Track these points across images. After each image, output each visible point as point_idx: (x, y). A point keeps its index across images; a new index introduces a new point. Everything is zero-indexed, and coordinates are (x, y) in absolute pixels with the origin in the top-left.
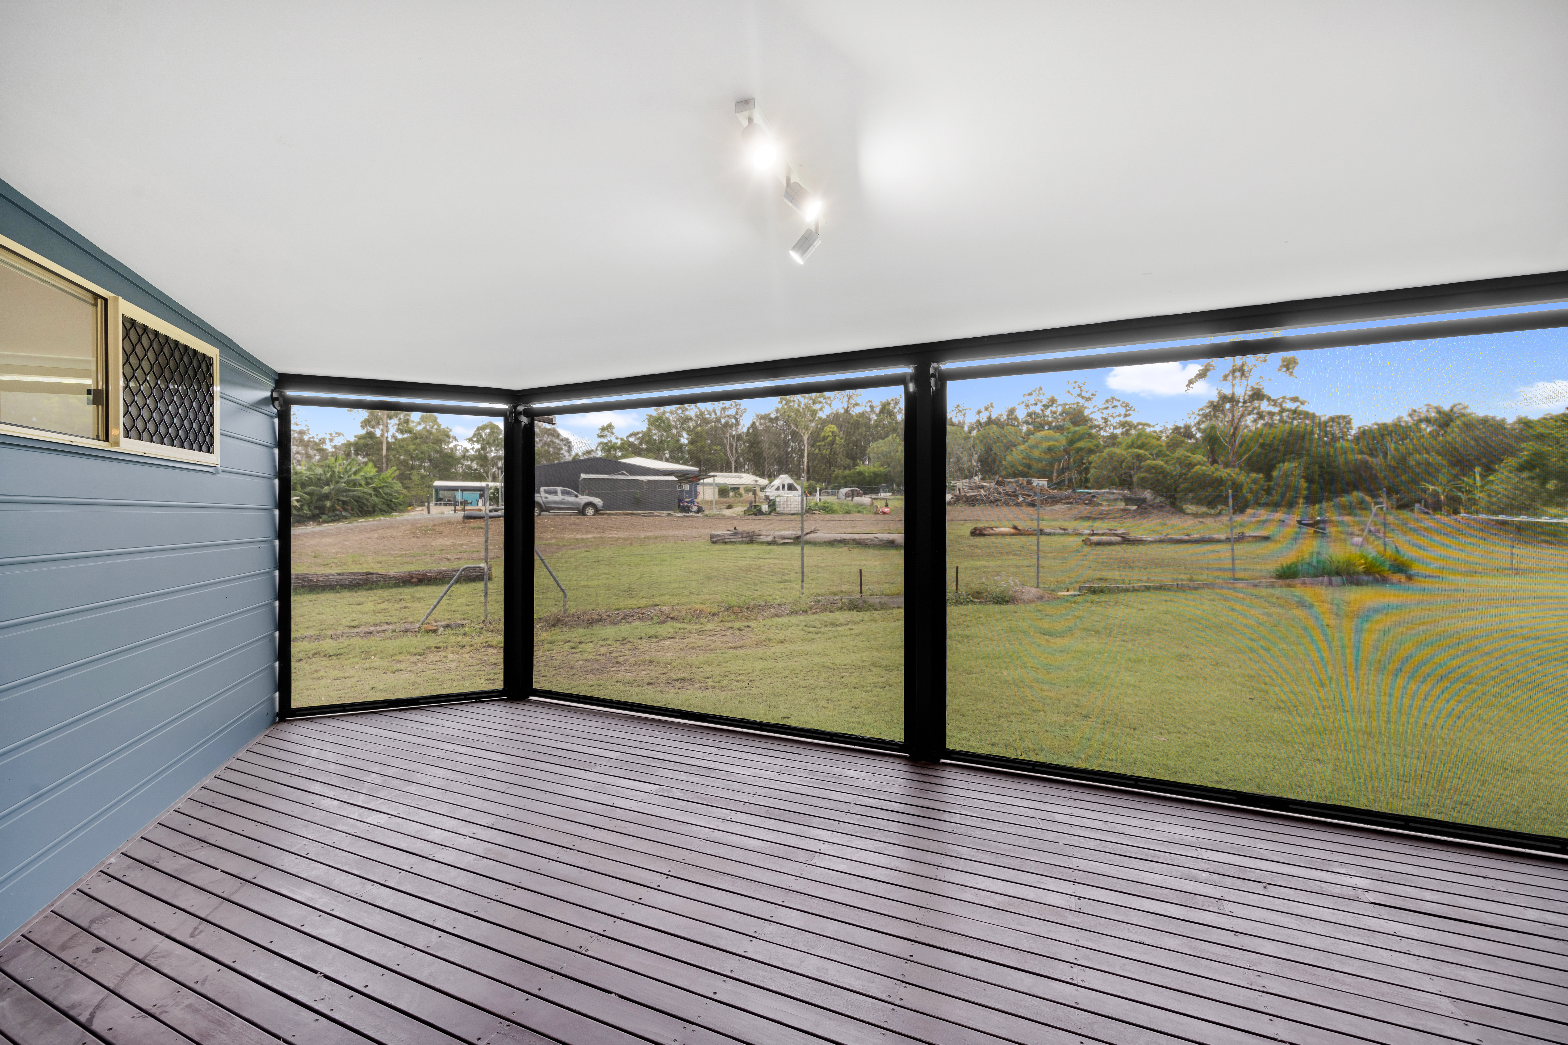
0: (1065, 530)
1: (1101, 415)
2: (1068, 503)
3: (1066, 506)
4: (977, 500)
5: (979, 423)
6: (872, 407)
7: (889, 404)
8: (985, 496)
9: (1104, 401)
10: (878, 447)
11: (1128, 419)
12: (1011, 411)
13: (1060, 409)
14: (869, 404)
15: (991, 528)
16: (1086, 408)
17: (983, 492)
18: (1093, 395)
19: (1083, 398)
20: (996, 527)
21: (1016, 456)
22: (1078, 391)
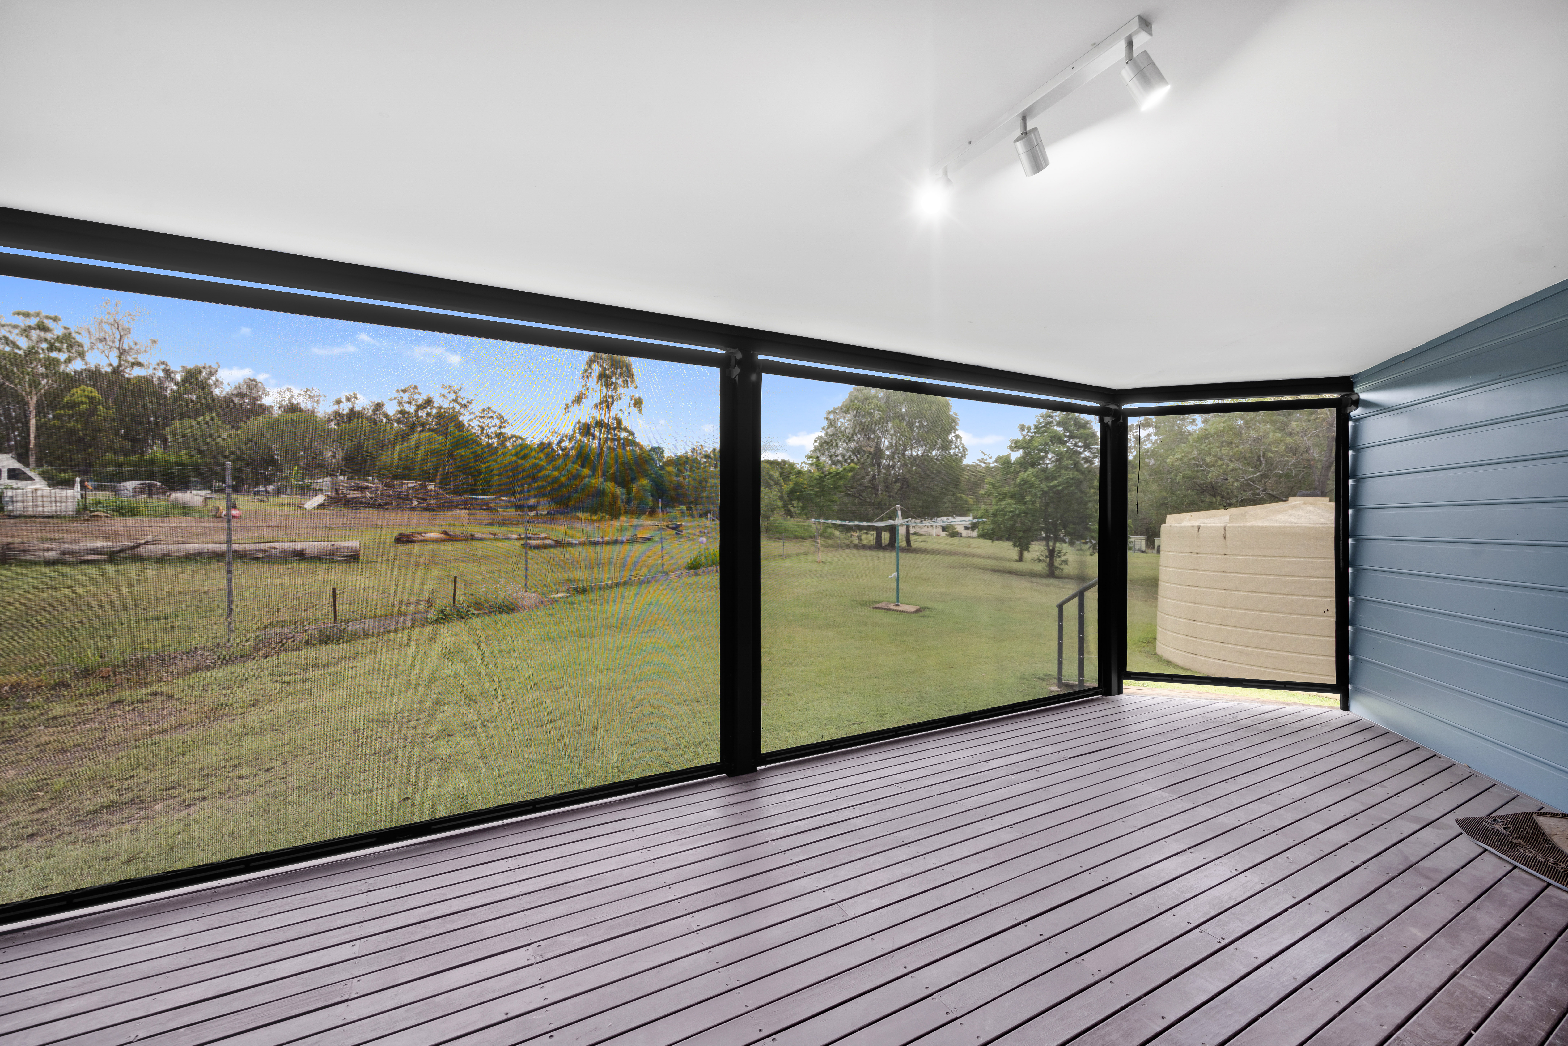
0: (495, 535)
1: (478, 423)
2: (465, 509)
3: (463, 511)
4: (361, 503)
5: (337, 414)
6: (167, 372)
7: (199, 372)
8: (371, 498)
9: (480, 410)
10: (185, 429)
11: (503, 430)
12: (378, 407)
13: (434, 411)
14: (163, 367)
15: (420, 534)
16: (461, 414)
17: (368, 494)
18: (468, 402)
19: (459, 404)
20: (426, 533)
21: (391, 456)
22: (453, 396)
